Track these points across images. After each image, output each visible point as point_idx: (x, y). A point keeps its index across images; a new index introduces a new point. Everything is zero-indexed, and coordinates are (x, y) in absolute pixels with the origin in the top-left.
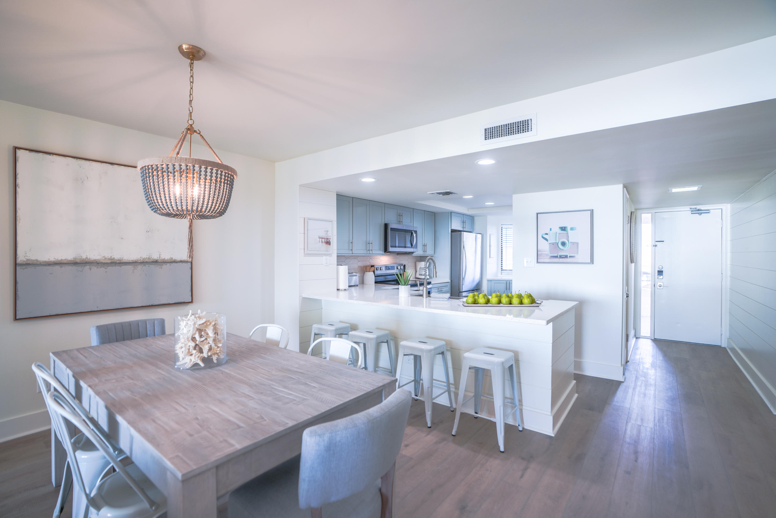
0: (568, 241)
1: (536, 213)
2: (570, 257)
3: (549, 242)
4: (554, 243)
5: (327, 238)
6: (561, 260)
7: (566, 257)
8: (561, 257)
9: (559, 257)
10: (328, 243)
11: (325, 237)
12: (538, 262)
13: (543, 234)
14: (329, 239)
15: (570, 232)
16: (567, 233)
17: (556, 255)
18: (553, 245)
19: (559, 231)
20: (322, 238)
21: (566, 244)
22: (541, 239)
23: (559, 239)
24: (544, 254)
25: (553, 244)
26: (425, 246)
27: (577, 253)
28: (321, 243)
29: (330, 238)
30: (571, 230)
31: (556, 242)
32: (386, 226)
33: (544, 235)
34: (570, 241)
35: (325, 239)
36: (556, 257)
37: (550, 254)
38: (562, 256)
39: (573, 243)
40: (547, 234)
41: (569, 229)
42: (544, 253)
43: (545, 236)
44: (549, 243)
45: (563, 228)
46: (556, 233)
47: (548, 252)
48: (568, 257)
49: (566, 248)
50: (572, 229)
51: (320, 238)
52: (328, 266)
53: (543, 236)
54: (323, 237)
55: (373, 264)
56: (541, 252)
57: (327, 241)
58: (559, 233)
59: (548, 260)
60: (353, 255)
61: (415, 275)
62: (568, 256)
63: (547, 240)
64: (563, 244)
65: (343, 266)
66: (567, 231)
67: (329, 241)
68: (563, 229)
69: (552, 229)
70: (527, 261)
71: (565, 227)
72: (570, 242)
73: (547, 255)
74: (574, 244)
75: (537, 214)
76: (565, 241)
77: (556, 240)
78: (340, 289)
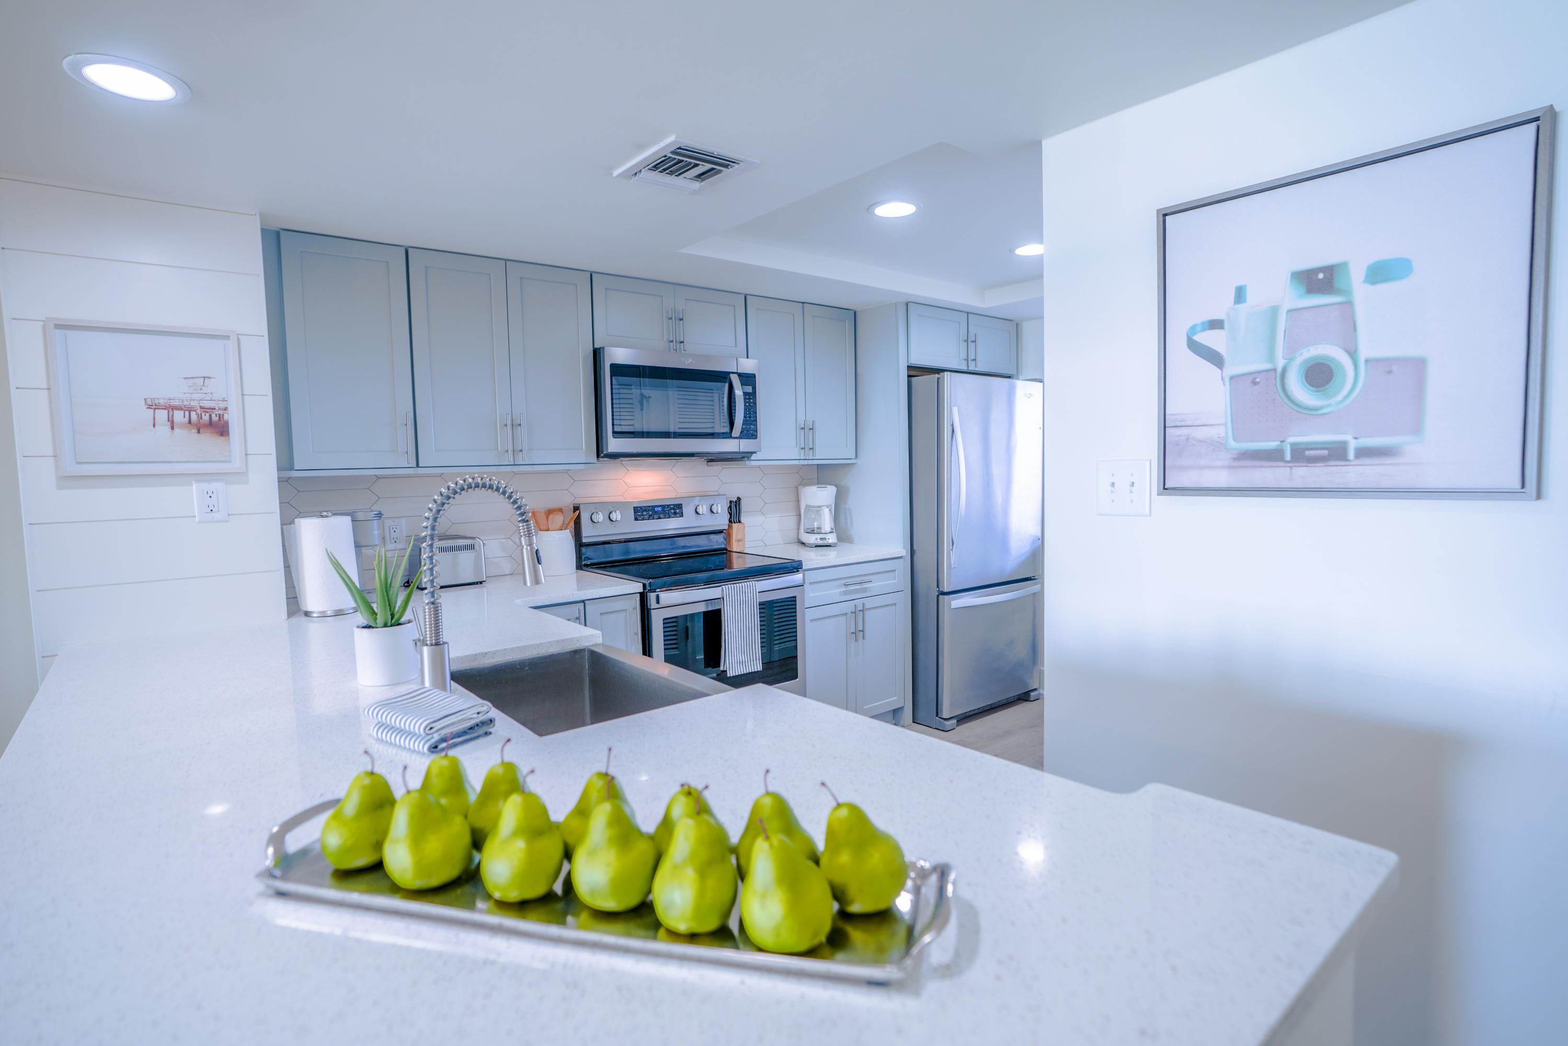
0: (1352, 354)
1: (1158, 211)
2: (1363, 453)
3: (1231, 369)
4: (1259, 372)
5: (201, 408)
6: (1303, 475)
7: (1337, 453)
8: (1301, 455)
9: (1288, 457)
10: (220, 428)
11: (193, 403)
12: (1165, 489)
13: (1193, 328)
14: (221, 412)
15: (1363, 292)
16: (1349, 304)
17: (1272, 445)
18: (1255, 383)
19: (1294, 298)
20: (171, 408)
21: (1338, 376)
22: (1183, 360)
23: (1292, 348)
24: (1201, 441)
25: (1253, 378)
26: (808, 429)
27: (1417, 428)
28: (164, 429)
29: (222, 405)
30: (1374, 283)
31: (1270, 367)
32: (597, 354)
33: (1203, 330)
34: (1363, 355)
35: (193, 414)
36: (1273, 456)
37: (1236, 439)
38: (1307, 453)
40: (1216, 324)
41: (1356, 276)
42: (1199, 433)
43: (1207, 338)
44: (1232, 378)
45: (1321, 276)
46: (1274, 310)
47: (1221, 431)
48: (1351, 455)
49: (1333, 401)
50: (1378, 274)
51: (153, 406)
52: (227, 521)
53: (1195, 338)
54: (177, 403)
55: (577, 501)
56: (1184, 431)
57: (206, 418)
58: (1289, 311)
59: (1222, 478)
60: (420, 471)
61: (795, 532)
62: (1352, 445)
63: (1215, 359)
64: (1320, 375)
65: (326, 517)
66: (1347, 292)
67: (215, 418)
68: (1320, 280)
69: (1250, 294)
70: (1113, 484)
71: (1330, 270)
72: (1367, 361)
73: (1218, 445)
74: (1394, 368)
76: (1334, 352)
77: (1271, 357)
78: (312, 612)
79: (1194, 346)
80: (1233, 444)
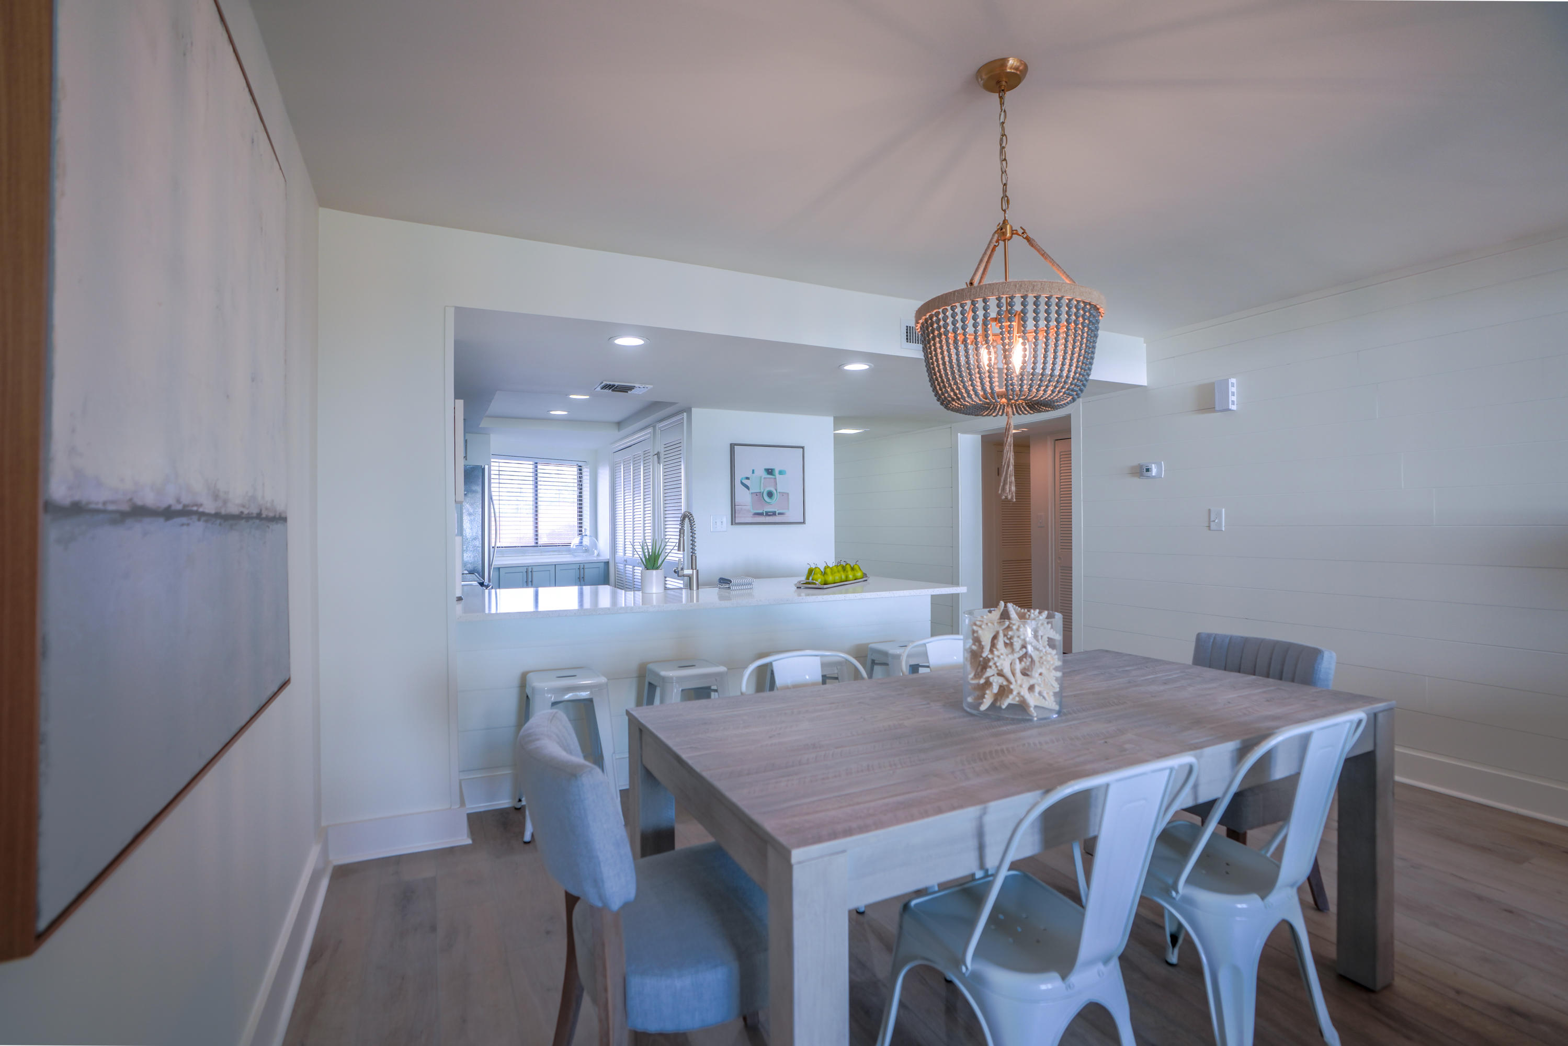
0: (776, 490)
1: (731, 442)
2: (780, 514)
3: (751, 491)
4: (757, 492)
6: (767, 519)
7: (774, 514)
8: (768, 514)
9: (765, 514)
12: (732, 523)
13: (742, 478)
15: (777, 475)
16: (775, 478)
17: (761, 511)
18: (757, 495)
19: (765, 475)
21: (774, 495)
22: (739, 487)
23: (765, 487)
24: (742, 510)
25: (756, 494)
27: (788, 509)
31: (760, 491)
33: (744, 479)
34: (778, 491)
36: (761, 514)
37: (753, 509)
39: (783, 494)
40: (748, 478)
41: (777, 472)
42: (744, 507)
43: (745, 482)
44: (752, 493)
46: (761, 477)
47: (749, 507)
48: (777, 514)
49: (774, 501)
50: (781, 473)
53: (743, 481)
56: (738, 507)
58: (764, 478)
59: (746, 520)
62: (777, 512)
63: (747, 487)
64: (770, 494)
68: (770, 472)
69: (755, 472)
70: (716, 523)
71: (772, 469)
72: (779, 493)
73: (747, 511)
75: (732, 446)
76: (773, 489)
77: (760, 490)
79: (742, 483)
80: (752, 511)
